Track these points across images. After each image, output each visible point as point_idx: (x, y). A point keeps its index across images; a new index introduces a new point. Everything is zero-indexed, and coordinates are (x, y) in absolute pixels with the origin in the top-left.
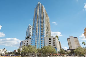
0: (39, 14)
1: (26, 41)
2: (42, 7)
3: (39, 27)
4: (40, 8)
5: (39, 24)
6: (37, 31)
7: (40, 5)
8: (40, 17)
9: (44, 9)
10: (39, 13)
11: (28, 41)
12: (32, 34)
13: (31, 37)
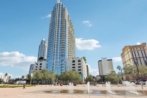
0: (59, 22)
1: (39, 64)
2: (63, 10)
3: (57, 43)
4: (61, 12)
5: (58, 38)
6: (54, 50)
7: (61, 6)
8: (60, 27)
9: (67, 13)
10: (59, 20)
11: (41, 64)
12: (48, 54)
13: (46, 58)
